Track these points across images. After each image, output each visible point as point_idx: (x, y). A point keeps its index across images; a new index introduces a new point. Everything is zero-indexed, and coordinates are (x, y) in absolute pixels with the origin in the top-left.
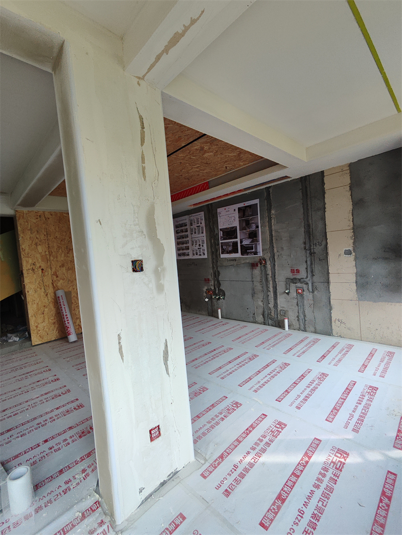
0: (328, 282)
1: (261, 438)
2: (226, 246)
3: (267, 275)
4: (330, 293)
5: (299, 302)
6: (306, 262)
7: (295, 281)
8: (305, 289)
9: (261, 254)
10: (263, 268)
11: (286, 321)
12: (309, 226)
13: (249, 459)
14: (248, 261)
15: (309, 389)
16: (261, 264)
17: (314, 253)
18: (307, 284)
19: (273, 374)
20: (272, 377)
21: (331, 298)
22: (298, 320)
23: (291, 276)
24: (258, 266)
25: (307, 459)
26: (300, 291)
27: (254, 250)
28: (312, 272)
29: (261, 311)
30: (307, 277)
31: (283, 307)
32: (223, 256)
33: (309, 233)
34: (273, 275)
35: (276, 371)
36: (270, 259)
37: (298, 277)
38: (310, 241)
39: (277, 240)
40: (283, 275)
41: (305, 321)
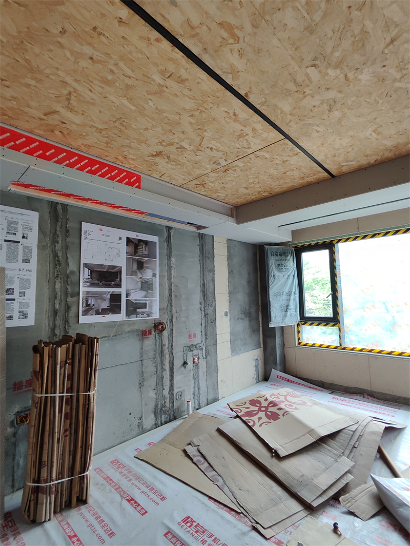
0: (216, 344)
2: (96, 298)
3: (163, 346)
4: (217, 354)
5: (195, 374)
6: (201, 324)
7: (192, 349)
8: (200, 356)
9: (157, 315)
10: (157, 336)
11: (190, 404)
14: (136, 328)
16: (155, 331)
18: (202, 349)
21: (218, 360)
22: (194, 398)
23: (188, 342)
24: (151, 334)
26: (196, 360)
27: (147, 310)
28: (206, 335)
30: (202, 341)
31: (180, 388)
32: (83, 319)
33: (204, 293)
34: (170, 345)
36: (167, 322)
37: (195, 342)
38: (205, 301)
40: (180, 342)
41: (200, 394)
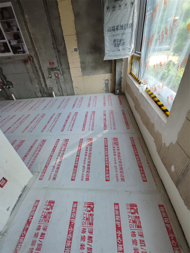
0: (69, 68)
1: (61, 150)
3: (36, 67)
4: (71, 74)
5: (57, 81)
6: (56, 57)
7: (53, 70)
8: (59, 73)
9: (28, 53)
10: (32, 63)
11: (53, 93)
12: (53, 31)
13: (58, 160)
14: (20, 59)
15: (73, 121)
16: (30, 60)
17: (60, 51)
18: (59, 70)
19: (56, 120)
20: (56, 121)
21: (72, 77)
22: (59, 91)
23: (50, 66)
24: (28, 61)
25: (80, 148)
26: (57, 75)
27: (22, 50)
28: (60, 63)
29: (38, 90)
30: (59, 66)
31: (50, 86)
33: (54, 36)
34: (40, 67)
35: (57, 118)
36: (35, 56)
37: (54, 67)
38: (56, 42)
39: (35, 41)
40: (45, 67)
41: (62, 90)
